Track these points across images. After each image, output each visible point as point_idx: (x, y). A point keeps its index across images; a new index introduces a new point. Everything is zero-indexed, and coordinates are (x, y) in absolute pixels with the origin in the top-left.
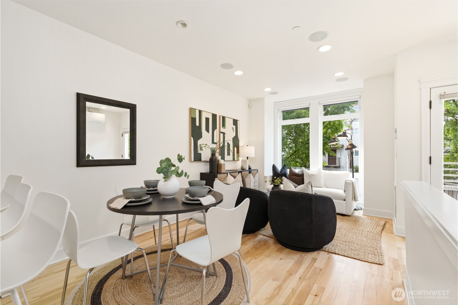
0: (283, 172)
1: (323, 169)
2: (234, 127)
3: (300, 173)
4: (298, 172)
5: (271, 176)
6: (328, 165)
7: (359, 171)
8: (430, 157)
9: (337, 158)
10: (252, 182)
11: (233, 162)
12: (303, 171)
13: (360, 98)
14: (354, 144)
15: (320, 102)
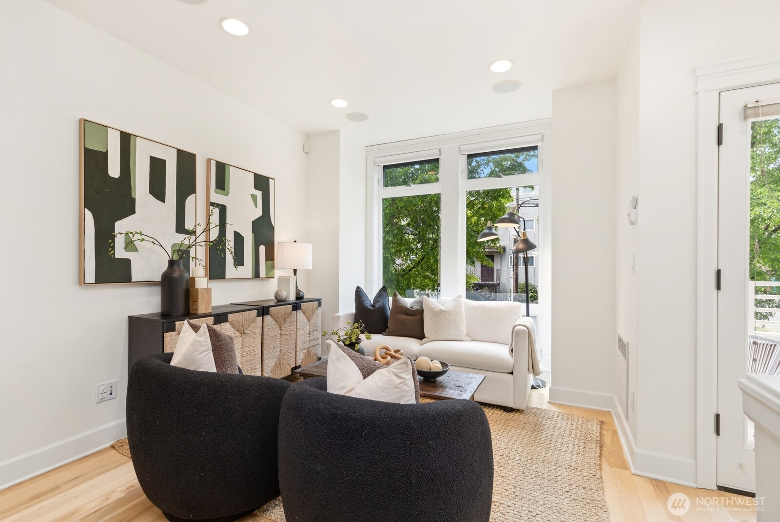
0: (377, 306)
1: (469, 297)
2: (259, 194)
3: (416, 307)
4: (412, 304)
5: (352, 314)
6: (480, 282)
7: (539, 299)
8: (719, 273)
9: (495, 270)
10: (303, 332)
11: (256, 283)
12: (421, 302)
13: (543, 139)
14: (532, 239)
15: (462, 148)
